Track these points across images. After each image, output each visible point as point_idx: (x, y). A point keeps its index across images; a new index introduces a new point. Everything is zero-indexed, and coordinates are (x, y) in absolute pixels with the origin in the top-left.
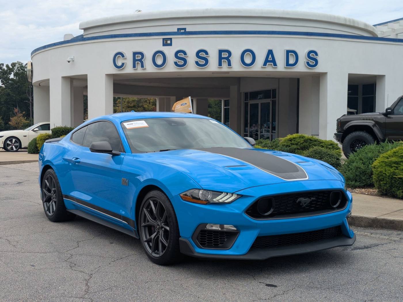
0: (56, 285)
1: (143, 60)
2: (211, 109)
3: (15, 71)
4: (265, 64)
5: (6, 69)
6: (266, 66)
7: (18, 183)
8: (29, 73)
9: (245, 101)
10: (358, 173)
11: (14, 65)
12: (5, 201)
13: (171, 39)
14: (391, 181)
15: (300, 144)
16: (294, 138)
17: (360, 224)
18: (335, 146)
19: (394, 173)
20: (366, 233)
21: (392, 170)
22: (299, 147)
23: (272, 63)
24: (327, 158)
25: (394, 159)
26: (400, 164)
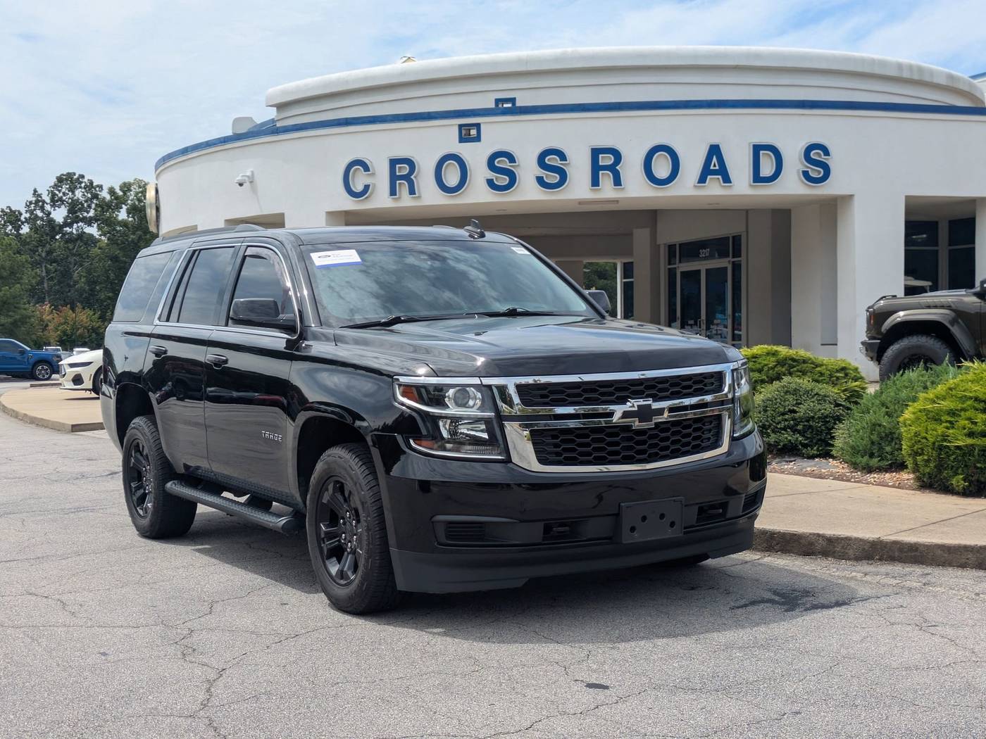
0: (144, 693)
1: (412, 177)
2: (606, 281)
3: (129, 202)
4: (702, 179)
5: (108, 197)
6: (705, 183)
7: (109, 475)
8: (151, 211)
9: (670, 264)
10: (875, 437)
11: (126, 187)
12: (72, 515)
13: (478, 126)
14: (940, 454)
15: (768, 370)
16: (755, 357)
17: (847, 553)
18: (851, 372)
19: (945, 437)
20: (854, 574)
21: (940, 429)
22: (765, 377)
23: (720, 177)
24: (813, 402)
25: (946, 404)
26: (960, 416)
